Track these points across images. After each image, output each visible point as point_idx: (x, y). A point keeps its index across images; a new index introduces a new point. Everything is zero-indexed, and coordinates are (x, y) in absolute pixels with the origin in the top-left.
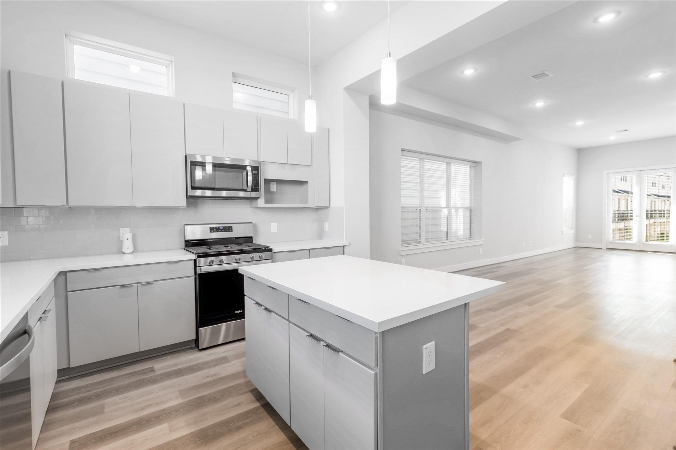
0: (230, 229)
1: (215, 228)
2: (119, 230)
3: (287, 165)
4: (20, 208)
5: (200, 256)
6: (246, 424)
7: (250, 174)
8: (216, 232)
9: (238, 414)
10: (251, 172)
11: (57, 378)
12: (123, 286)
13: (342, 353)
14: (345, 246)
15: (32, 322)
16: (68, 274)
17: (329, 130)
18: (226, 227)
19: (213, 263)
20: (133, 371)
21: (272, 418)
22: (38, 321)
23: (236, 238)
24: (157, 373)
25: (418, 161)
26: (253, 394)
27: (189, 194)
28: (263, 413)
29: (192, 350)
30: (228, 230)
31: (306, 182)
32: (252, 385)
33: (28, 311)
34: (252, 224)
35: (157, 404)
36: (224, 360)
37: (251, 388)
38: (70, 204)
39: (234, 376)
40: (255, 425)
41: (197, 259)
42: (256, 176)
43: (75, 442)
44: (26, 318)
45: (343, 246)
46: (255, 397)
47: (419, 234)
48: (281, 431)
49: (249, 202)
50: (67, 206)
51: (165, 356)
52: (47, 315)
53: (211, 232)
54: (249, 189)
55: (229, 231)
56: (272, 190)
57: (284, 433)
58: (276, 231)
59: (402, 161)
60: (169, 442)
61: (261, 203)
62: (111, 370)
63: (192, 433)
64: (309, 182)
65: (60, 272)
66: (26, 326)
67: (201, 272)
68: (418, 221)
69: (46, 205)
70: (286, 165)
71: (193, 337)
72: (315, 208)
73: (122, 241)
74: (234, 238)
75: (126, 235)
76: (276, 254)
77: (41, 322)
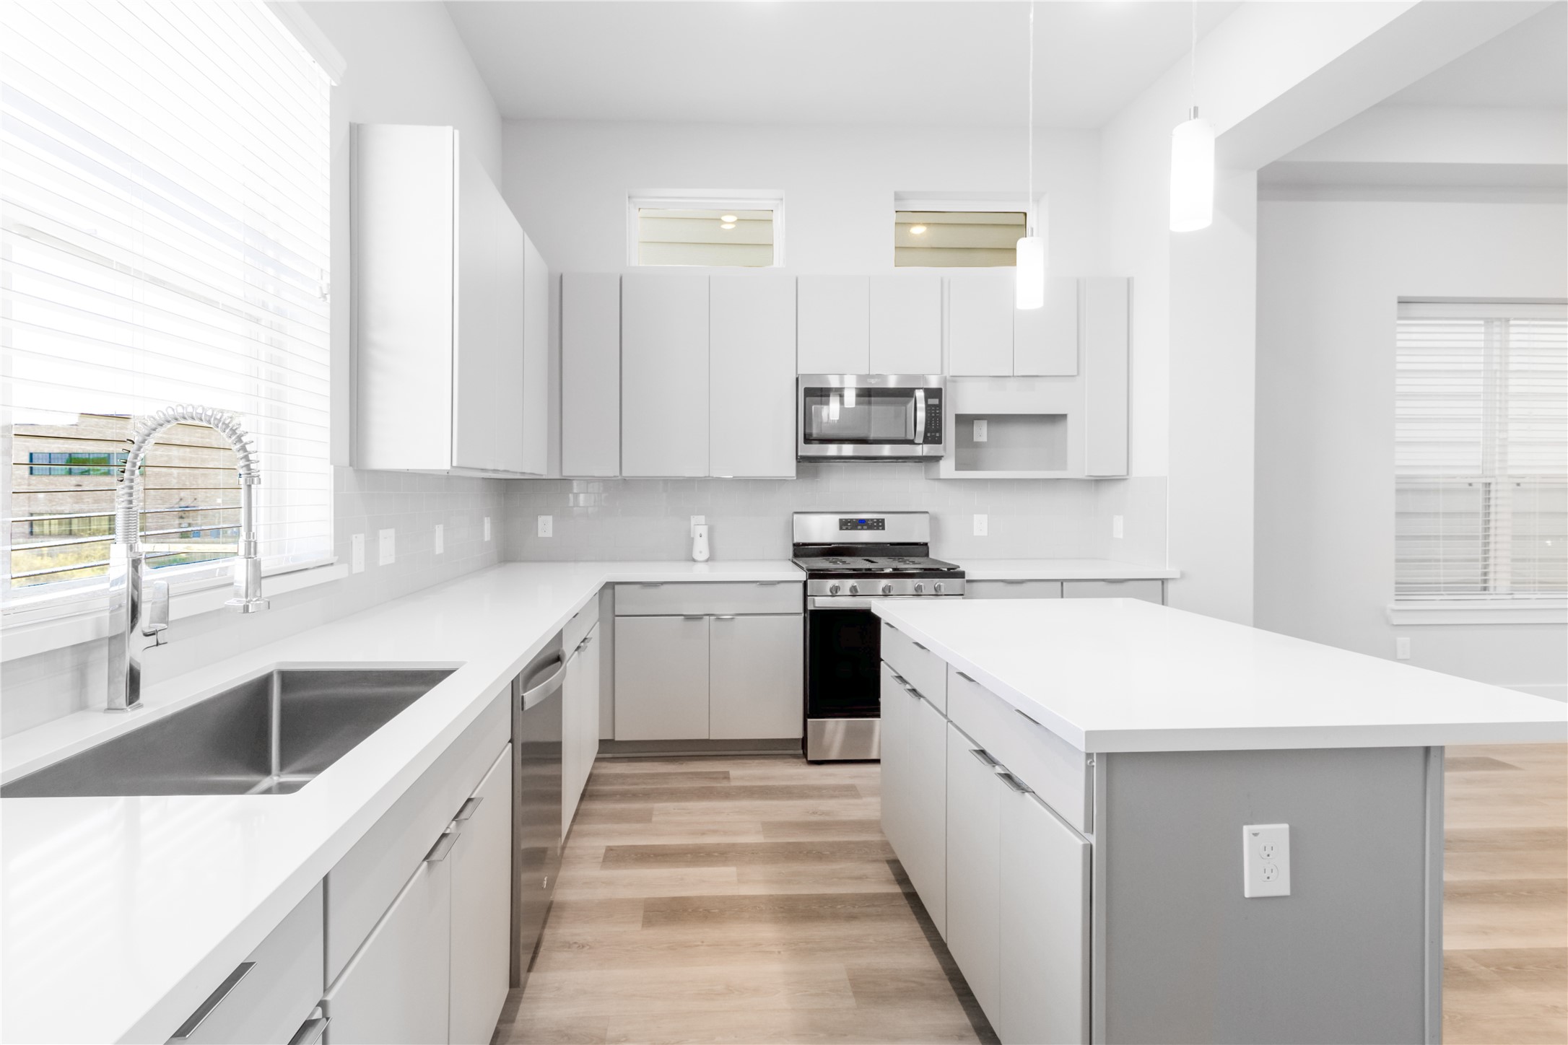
0: (878, 525)
1: (849, 522)
2: (690, 520)
3: (1012, 379)
4: (566, 481)
5: (815, 574)
6: (868, 916)
7: (921, 405)
8: (850, 529)
9: (857, 894)
10: (924, 402)
11: (598, 753)
12: (689, 618)
13: (1032, 796)
14: (1167, 579)
15: (568, 648)
16: (617, 587)
17: (1129, 282)
18: (872, 520)
19: (836, 592)
20: (699, 770)
21: (920, 923)
22: (576, 650)
23: (892, 544)
24: (734, 783)
25: (1483, 329)
26: (891, 869)
27: (799, 454)
28: (906, 909)
29: (795, 760)
30: (875, 526)
31: (1064, 416)
32: (892, 852)
33: (562, 630)
34: (927, 515)
35: (725, 833)
36: (849, 791)
37: (890, 857)
38: (624, 474)
39: (862, 825)
40: (884, 923)
41: (809, 580)
42: (936, 410)
43: (612, 850)
44: (559, 637)
45: (1163, 581)
46: (894, 875)
47: (1480, 564)
48: (933, 953)
49: (922, 466)
50: (620, 478)
51: (750, 759)
52: (588, 644)
53: (841, 529)
54: (919, 439)
55: (878, 529)
56: (976, 439)
57: (937, 958)
58: (985, 533)
59: (1399, 336)
60: (734, 896)
61: (947, 468)
62: (667, 761)
63: (772, 895)
64: (1069, 418)
65: (608, 584)
66: (559, 650)
67: (815, 607)
68: (1480, 520)
69: (596, 475)
70: (1008, 379)
71: (798, 734)
72: (1088, 481)
73: (693, 539)
74: (888, 544)
75: (699, 527)
76: (975, 585)
77: (579, 653)
